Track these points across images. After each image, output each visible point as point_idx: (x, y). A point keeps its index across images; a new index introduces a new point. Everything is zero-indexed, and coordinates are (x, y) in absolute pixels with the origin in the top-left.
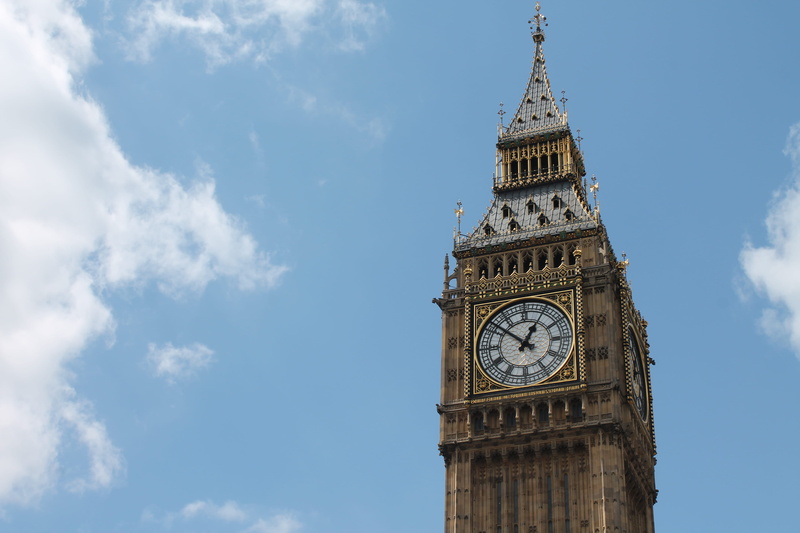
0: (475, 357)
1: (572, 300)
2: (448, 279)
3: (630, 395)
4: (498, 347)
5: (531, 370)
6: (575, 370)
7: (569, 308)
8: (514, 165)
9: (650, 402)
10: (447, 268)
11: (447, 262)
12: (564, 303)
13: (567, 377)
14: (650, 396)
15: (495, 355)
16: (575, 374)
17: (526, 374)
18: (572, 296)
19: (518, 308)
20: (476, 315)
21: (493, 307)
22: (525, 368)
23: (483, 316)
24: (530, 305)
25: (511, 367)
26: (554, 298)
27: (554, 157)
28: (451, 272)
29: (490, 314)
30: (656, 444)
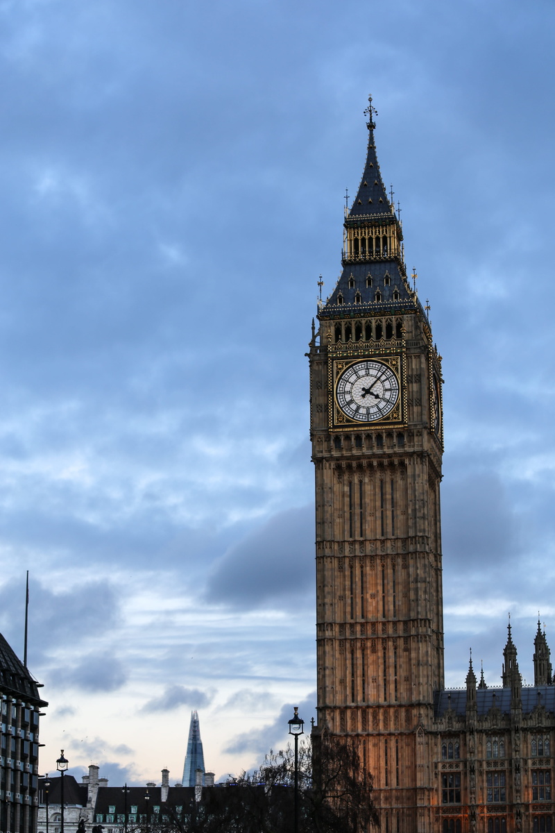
0: (335, 399)
1: (399, 364)
2: (314, 337)
3: (433, 428)
4: (350, 392)
5: (372, 411)
6: (400, 414)
7: (397, 369)
8: (356, 240)
9: (442, 416)
10: (313, 328)
11: (313, 324)
12: (394, 365)
13: (395, 418)
14: (442, 412)
15: (348, 398)
16: (400, 417)
17: (368, 413)
18: (399, 361)
19: (363, 365)
20: (335, 368)
21: (347, 364)
22: (368, 409)
23: (340, 369)
24: (371, 364)
25: (358, 408)
26: (387, 361)
27: (385, 238)
28: (316, 331)
29: (345, 368)
30: (444, 446)
